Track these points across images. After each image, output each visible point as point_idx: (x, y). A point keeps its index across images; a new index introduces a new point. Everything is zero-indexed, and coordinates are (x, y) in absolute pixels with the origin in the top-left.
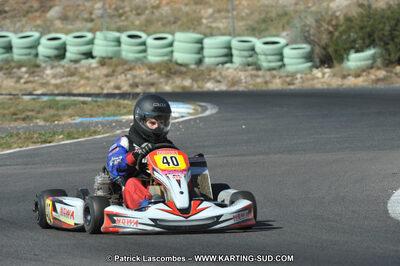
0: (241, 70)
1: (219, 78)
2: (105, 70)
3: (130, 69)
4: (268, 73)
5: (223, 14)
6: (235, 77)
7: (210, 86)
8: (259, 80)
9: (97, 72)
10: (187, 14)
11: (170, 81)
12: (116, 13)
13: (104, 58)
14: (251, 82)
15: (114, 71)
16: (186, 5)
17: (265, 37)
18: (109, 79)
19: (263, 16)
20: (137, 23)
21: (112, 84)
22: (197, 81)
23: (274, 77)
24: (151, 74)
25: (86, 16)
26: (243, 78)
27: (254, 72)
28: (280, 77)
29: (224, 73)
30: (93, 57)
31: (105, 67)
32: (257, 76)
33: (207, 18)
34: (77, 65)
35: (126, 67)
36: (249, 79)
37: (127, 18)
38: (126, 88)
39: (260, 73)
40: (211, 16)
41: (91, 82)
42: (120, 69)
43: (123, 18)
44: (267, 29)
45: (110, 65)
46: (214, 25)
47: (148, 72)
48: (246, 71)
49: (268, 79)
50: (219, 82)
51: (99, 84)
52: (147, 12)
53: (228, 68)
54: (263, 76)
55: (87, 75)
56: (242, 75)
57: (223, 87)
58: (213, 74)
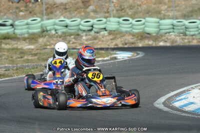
0: (178, 36)
1: (166, 40)
2: (111, 37)
3: (123, 36)
4: (191, 37)
5: (171, 9)
6: (174, 39)
7: (162, 44)
8: (186, 41)
9: (108, 38)
10: (154, 9)
11: (143, 42)
12: (120, 9)
13: (111, 31)
14: (182, 42)
15: (115, 37)
16: (154, 4)
17: (190, 19)
18: (112, 41)
19: (191, 9)
20: (130, 13)
21: (114, 43)
22: (155, 41)
23: (193, 39)
24: (133, 38)
25: (106, 10)
26: (178, 39)
27: (184, 37)
28: (197, 39)
29: (169, 38)
30: (106, 31)
31: (111, 35)
32: (185, 39)
33: (164, 11)
34: (98, 35)
35: (121, 35)
36: (181, 40)
37: (125, 11)
38: (120, 46)
39: (187, 37)
40: (166, 10)
41: (104, 42)
42: (118, 36)
43: (123, 11)
44: (192, 16)
45: (114, 34)
46: (167, 14)
47: (132, 37)
48: (180, 36)
49: (190, 40)
50: (166, 41)
51: (108, 44)
52: (135, 8)
53: (171, 35)
54: (188, 39)
55: (102, 39)
56: (178, 38)
57: (168, 44)
58: (164, 38)
